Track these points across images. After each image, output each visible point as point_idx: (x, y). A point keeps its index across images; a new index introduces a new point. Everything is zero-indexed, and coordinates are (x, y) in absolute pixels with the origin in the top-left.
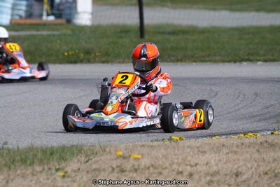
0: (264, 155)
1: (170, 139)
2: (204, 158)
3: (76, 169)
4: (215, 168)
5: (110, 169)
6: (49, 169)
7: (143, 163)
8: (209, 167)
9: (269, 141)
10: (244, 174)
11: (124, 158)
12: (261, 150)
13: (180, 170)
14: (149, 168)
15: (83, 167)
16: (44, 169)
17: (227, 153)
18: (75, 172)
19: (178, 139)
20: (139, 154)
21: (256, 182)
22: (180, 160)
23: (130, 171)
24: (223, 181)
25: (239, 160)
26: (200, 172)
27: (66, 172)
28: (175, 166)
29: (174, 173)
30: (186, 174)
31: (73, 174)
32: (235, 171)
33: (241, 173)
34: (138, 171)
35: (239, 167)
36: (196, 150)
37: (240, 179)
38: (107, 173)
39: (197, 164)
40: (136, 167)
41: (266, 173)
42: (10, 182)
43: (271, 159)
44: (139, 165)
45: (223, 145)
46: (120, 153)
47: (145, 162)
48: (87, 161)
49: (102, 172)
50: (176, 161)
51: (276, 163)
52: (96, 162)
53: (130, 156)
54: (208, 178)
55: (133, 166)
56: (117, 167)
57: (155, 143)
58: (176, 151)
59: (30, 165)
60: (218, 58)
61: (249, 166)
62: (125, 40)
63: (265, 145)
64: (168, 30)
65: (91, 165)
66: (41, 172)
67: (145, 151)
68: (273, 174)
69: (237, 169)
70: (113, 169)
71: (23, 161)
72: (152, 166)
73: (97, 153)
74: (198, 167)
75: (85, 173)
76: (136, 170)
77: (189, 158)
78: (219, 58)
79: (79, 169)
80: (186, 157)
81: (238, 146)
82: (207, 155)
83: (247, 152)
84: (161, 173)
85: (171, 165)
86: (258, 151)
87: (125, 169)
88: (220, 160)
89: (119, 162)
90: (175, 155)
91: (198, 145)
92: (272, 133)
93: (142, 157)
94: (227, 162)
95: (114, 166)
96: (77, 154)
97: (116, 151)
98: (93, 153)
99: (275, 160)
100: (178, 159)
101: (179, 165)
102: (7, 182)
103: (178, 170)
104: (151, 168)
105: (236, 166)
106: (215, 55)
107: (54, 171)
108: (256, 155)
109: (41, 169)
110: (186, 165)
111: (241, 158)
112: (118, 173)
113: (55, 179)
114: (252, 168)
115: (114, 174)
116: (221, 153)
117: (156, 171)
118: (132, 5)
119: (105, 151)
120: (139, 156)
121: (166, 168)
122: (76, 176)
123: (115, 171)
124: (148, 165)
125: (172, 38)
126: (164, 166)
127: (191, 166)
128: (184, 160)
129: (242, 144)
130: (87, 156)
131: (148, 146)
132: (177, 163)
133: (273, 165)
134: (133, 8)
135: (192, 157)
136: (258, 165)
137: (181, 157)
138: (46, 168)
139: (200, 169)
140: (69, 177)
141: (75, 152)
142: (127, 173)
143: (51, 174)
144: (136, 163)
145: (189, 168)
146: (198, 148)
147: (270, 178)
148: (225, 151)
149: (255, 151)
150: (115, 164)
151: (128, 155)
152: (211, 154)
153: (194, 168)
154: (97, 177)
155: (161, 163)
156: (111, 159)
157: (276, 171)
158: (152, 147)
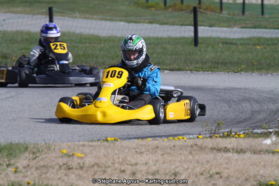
0: (197, 157)
1: (107, 140)
2: (142, 158)
3: (25, 165)
4: (154, 168)
5: (58, 167)
6: (1, 164)
8: (149, 167)
10: (181, 174)
11: (69, 156)
12: (193, 152)
13: (123, 169)
14: (93, 166)
15: (33, 163)
17: (162, 155)
18: (25, 168)
20: (82, 153)
21: (194, 182)
22: (121, 160)
23: (77, 169)
25: (175, 161)
26: (141, 171)
27: (17, 168)
28: (117, 165)
30: (128, 172)
31: (24, 170)
32: (173, 171)
33: (179, 173)
34: (84, 169)
35: (176, 167)
36: (133, 151)
38: (55, 170)
39: (136, 164)
40: (81, 165)
41: (202, 174)
43: (204, 161)
44: (83, 163)
45: (157, 147)
46: (65, 151)
47: (89, 160)
48: (35, 158)
49: (51, 169)
50: (117, 160)
52: (43, 159)
53: (73, 154)
55: (79, 164)
56: (64, 164)
57: (94, 143)
58: (116, 151)
61: (186, 167)
63: (195, 148)
65: (39, 161)
67: (87, 150)
68: (209, 175)
69: (174, 169)
70: (61, 167)
72: (97, 164)
73: (42, 151)
74: (138, 166)
75: (35, 169)
76: (81, 168)
77: (129, 158)
79: (28, 166)
80: (126, 157)
81: (171, 148)
82: (145, 156)
83: (181, 154)
84: (105, 172)
85: (113, 164)
86: (191, 153)
87: (71, 167)
88: (157, 161)
89: (65, 160)
91: (134, 146)
92: (198, 137)
93: (86, 156)
94: (164, 163)
95: (61, 164)
96: (24, 151)
97: (61, 150)
98: (39, 151)
99: (208, 162)
100: (118, 158)
101: (121, 164)
103: (120, 169)
104: (96, 167)
105: (173, 167)
107: (5, 167)
108: (191, 157)
110: (127, 164)
111: (176, 159)
112: (65, 170)
113: (7, 174)
114: (188, 169)
115: (62, 171)
116: (157, 154)
117: (99, 169)
119: (49, 149)
120: (83, 155)
121: (109, 167)
122: (27, 171)
123: (63, 168)
124: (92, 164)
126: (107, 165)
127: (132, 165)
129: (174, 146)
130: (34, 153)
131: (88, 146)
132: (118, 162)
133: (207, 166)
135: (131, 157)
136: (194, 167)
137: (121, 157)
139: (142, 169)
140: (20, 172)
141: (23, 149)
142: (74, 170)
143: (4, 170)
144: (80, 161)
145: (129, 167)
146: (135, 149)
148: (160, 152)
149: (187, 153)
150: (61, 161)
151: (71, 154)
152: (147, 155)
153: (135, 167)
154: (46, 173)
155: (103, 162)
156: (56, 158)
157: (211, 173)
158: (91, 146)
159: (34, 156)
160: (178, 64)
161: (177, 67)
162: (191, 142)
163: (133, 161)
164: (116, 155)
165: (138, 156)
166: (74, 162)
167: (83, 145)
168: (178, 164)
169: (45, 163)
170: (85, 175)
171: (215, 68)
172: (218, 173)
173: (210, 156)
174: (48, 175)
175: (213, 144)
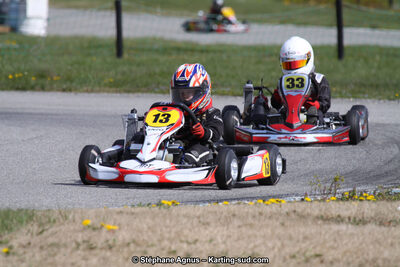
0: (291, 231)
1: (159, 204)
2: (207, 232)
3: (24, 243)
4: (222, 247)
5: (74, 245)
7: (120, 238)
8: (215, 245)
9: (299, 210)
11: (94, 229)
12: (287, 223)
13: (173, 248)
14: (128, 244)
15: (36, 240)
17: (239, 227)
18: (24, 247)
19: (170, 203)
20: (114, 224)
22: (173, 235)
23: (102, 249)
25: (256, 236)
26: (201, 252)
27: (11, 247)
28: (166, 243)
29: (165, 252)
30: (181, 254)
31: (21, 251)
34: (114, 249)
35: (255, 246)
36: (196, 221)
38: (69, 250)
39: (196, 241)
40: (111, 242)
41: (294, 257)
43: (301, 237)
44: (114, 240)
45: (234, 215)
46: (89, 222)
47: (124, 235)
48: (41, 233)
49: (63, 250)
50: (167, 235)
51: (308, 242)
53: (102, 226)
55: (107, 241)
56: (84, 242)
57: (138, 210)
58: (168, 221)
60: (227, 90)
61: (270, 245)
62: (94, 58)
63: (293, 215)
64: (156, 46)
65: (46, 238)
67: (123, 219)
68: (303, 258)
69: (252, 249)
70: (78, 245)
72: (134, 242)
73: (54, 221)
74: (198, 244)
75: (38, 249)
76: (110, 248)
77: (186, 232)
78: (229, 89)
79: (29, 244)
80: (181, 231)
81: (254, 217)
82: (211, 229)
83: (267, 226)
84: (145, 253)
85: (160, 241)
86: (283, 224)
87: (94, 245)
88: (229, 236)
90: (167, 227)
91: (198, 214)
92: (303, 200)
93: (120, 229)
94: (238, 239)
95: (80, 240)
96: (27, 222)
97: (83, 220)
98: (50, 221)
99: (305, 238)
100: (170, 232)
101: (171, 240)
103: (170, 248)
104: (132, 245)
105: (252, 245)
106: (222, 85)
108: (280, 231)
110: (182, 242)
111: (258, 234)
112: (84, 250)
114: (273, 248)
115: (79, 252)
116: (231, 226)
117: (139, 249)
118: (106, 9)
119: (66, 218)
120: (115, 228)
121: (152, 245)
122: (25, 253)
123: (81, 248)
124: (127, 241)
125: (163, 59)
126: (150, 243)
127: (188, 243)
128: (178, 234)
129: (261, 213)
130: (41, 225)
131: (127, 213)
132: (169, 239)
133: (304, 245)
135: (190, 230)
136: (283, 245)
137: (174, 230)
139: (201, 248)
140: (14, 254)
141: (25, 218)
142: (97, 251)
144: (109, 236)
145: (185, 246)
146: (199, 217)
147: (299, 263)
148: (236, 222)
149: (278, 224)
150: (80, 237)
151: (99, 226)
152: (216, 227)
153: (193, 246)
154: (55, 255)
155: (146, 238)
156: (75, 231)
157: (308, 254)
158: (133, 214)
159: (40, 230)
163: (191, 237)
165: (202, 228)
166: (99, 240)
167: (121, 213)
168: (259, 241)
169: (56, 240)
170: (114, 259)
171: (359, 92)
172: (317, 256)
173: (311, 229)
174: (57, 258)
175: (320, 210)
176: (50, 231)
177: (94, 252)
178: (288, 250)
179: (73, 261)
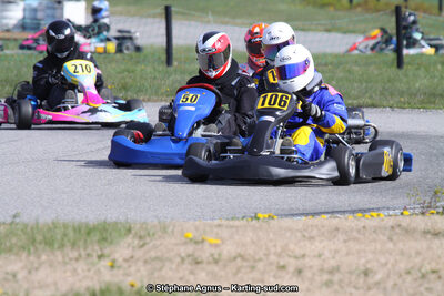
0: (400, 245)
1: (256, 218)
2: (314, 247)
3: (127, 257)
4: (333, 263)
5: (178, 259)
6: (88, 255)
7: (225, 252)
8: (324, 260)
9: (404, 224)
10: (375, 273)
11: (196, 243)
12: (395, 238)
13: (282, 263)
14: (235, 258)
15: (139, 253)
16: (80, 255)
17: (345, 241)
18: (128, 261)
19: (267, 217)
20: (216, 238)
21: (395, 285)
22: (279, 249)
23: (209, 263)
24: (347, 281)
25: (365, 251)
26: (311, 267)
27: (114, 261)
28: (273, 258)
29: (274, 268)
30: (291, 269)
31: (125, 265)
32: (362, 268)
33: (372, 271)
34: (220, 263)
35: (368, 262)
36: (299, 234)
37: (371, 280)
38: (174, 266)
39: (304, 256)
40: (216, 256)
41: (408, 273)
42: (33, 272)
43: (413, 252)
44: (219, 255)
45: (337, 229)
46: (190, 235)
47: (229, 249)
48: (143, 246)
49: (167, 264)
51: (421, 257)
52: (155, 247)
53: (203, 241)
54: (326, 277)
55: (212, 255)
56: (189, 256)
57: (237, 223)
58: (271, 235)
59: (59, 248)
61: (383, 260)
62: (143, 66)
63: (398, 230)
65: (149, 251)
66: (77, 260)
67: (225, 233)
68: (420, 275)
69: (364, 265)
70: (183, 260)
71: (49, 243)
72: (240, 256)
73: (154, 234)
74: (307, 260)
75: (140, 263)
76: (216, 262)
77: (292, 246)
79: (132, 257)
80: (287, 245)
81: (359, 231)
82: (317, 243)
83: (375, 240)
84: (253, 268)
85: (267, 255)
86: (390, 239)
87: (199, 260)
88: (336, 251)
89: (190, 249)
91: (300, 226)
92: (402, 214)
93: (223, 243)
94: (348, 254)
95: (183, 255)
97: (183, 232)
98: (149, 234)
99: (418, 253)
100: (275, 246)
101: (279, 255)
102: (30, 272)
103: (278, 263)
104: (239, 259)
105: (363, 261)
107: (95, 259)
108: (390, 245)
109: (75, 254)
110: (290, 256)
111: (367, 249)
112: (190, 264)
113: (99, 270)
114: (386, 264)
115: (185, 266)
116: (336, 240)
117: (245, 264)
118: (154, 16)
119: (164, 229)
120: (218, 242)
121: (260, 260)
122: (130, 267)
123: (186, 262)
124: (234, 254)
126: (257, 258)
127: (296, 258)
128: (285, 248)
129: (364, 227)
130: (140, 238)
131: (227, 227)
132: (275, 254)
133: (417, 260)
134: (157, 20)
135: (296, 244)
136: (396, 261)
137: (279, 244)
138: (83, 253)
139: (311, 263)
140: (119, 267)
142: (204, 265)
143: (93, 264)
144: (213, 250)
145: (292, 261)
146: (301, 231)
147: (416, 280)
148: (341, 237)
149: (385, 239)
150: (184, 250)
151: (200, 239)
152: (321, 242)
153: (301, 260)
154: (161, 269)
155: (251, 252)
156: (176, 244)
157: (423, 270)
158: (232, 227)
159: (141, 243)
160: (371, 97)
161: (369, 101)
162: (391, 222)
163: (299, 252)
164: (271, 241)
165: (307, 242)
166: (205, 253)
167: (219, 226)
168: (370, 256)
169: (159, 254)
170: (222, 273)
171: (430, 103)
172: (433, 272)
173: (422, 244)
174: (163, 272)
175: (426, 224)
176: (151, 244)
177: (200, 266)
178: (402, 266)
179: (181, 275)
